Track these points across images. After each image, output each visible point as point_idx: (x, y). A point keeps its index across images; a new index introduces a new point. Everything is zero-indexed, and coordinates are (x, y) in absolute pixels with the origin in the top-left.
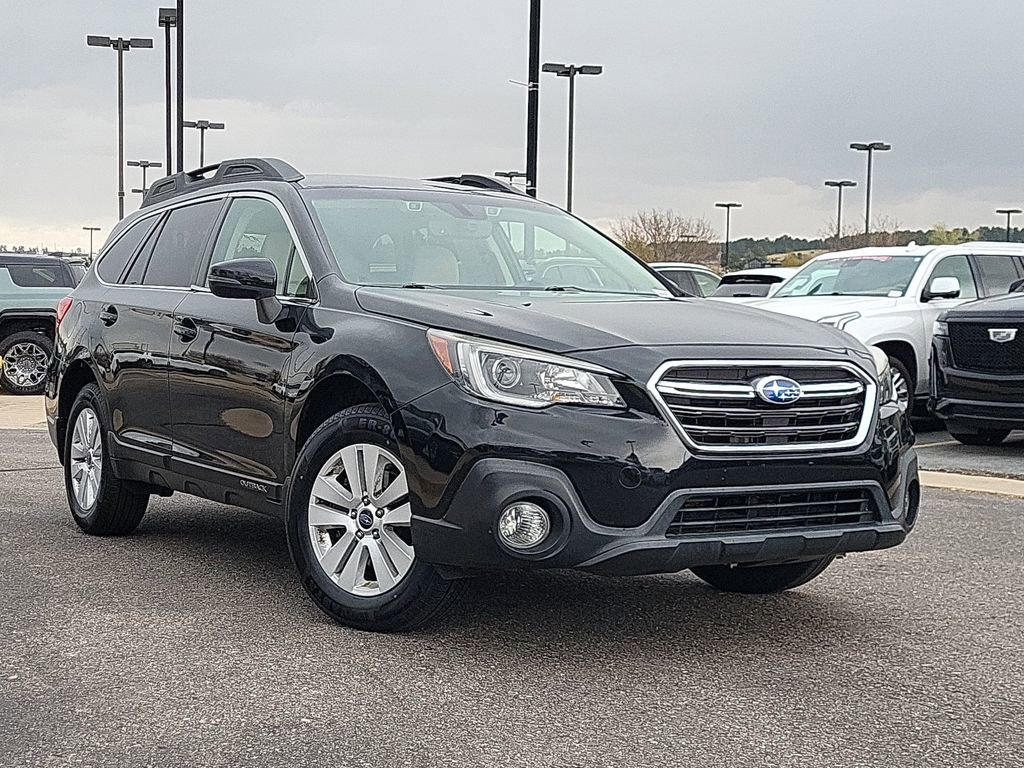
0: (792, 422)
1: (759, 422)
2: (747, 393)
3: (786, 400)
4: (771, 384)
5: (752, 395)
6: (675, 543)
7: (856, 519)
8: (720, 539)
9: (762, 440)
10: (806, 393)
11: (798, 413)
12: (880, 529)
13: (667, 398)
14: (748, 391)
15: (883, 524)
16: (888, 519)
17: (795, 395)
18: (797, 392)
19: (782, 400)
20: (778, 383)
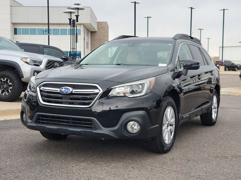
1: (61, 98)
2: (58, 91)
3: (66, 93)
4: (62, 89)
5: (59, 91)
6: (35, 125)
8: (46, 126)
9: (61, 103)
10: (74, 91)
11: (71, 96)
12: (95, 132)
13: (41, 91)
14: (58, 90)
15: (98, 130)
16: (99, 129)
17: (68, 92)
18: (69, 91)
19: (64, 93)
20: (65, 88)
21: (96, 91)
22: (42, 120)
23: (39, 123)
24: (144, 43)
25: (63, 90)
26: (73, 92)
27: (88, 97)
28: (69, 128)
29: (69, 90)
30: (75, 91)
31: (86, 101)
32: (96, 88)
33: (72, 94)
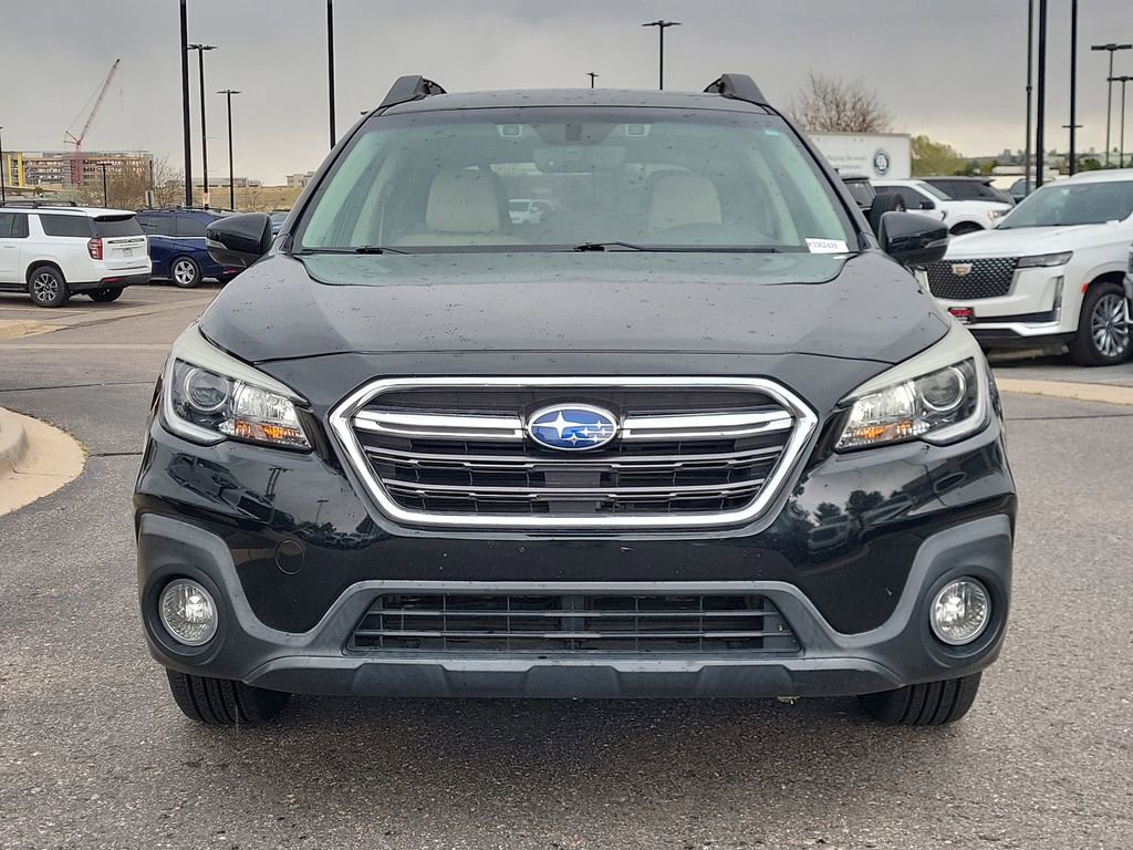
0: (606, 479)
1: (537, 478)
2: (512, 431)
3: (579, 444)
4: (552, 417)
5: (519, 435)
6: (353, 663)
7: (757, 643)
8: (440, 662)
9: (542, 507)
10: (633, 431)
11: (616, 462)
12: (794, 664)
13: (363, 436)
14: (512, 427)
15: (808, 655)
16: (820, 648)
17: (595, 439)
18: (604, 432)
19: (569, 444)
20: (567, 416)
21: (777, 421)
22: (392, 622)
23: (371, 642)
24: (627, 126)
25: (560, 425)
26: (626, 435)
27: (730, 458)
28: (616, 658)
29: (599, 425)
30: (634, 426)
31: (724, 488)
32: (767, 402)
33: (616, 446)
